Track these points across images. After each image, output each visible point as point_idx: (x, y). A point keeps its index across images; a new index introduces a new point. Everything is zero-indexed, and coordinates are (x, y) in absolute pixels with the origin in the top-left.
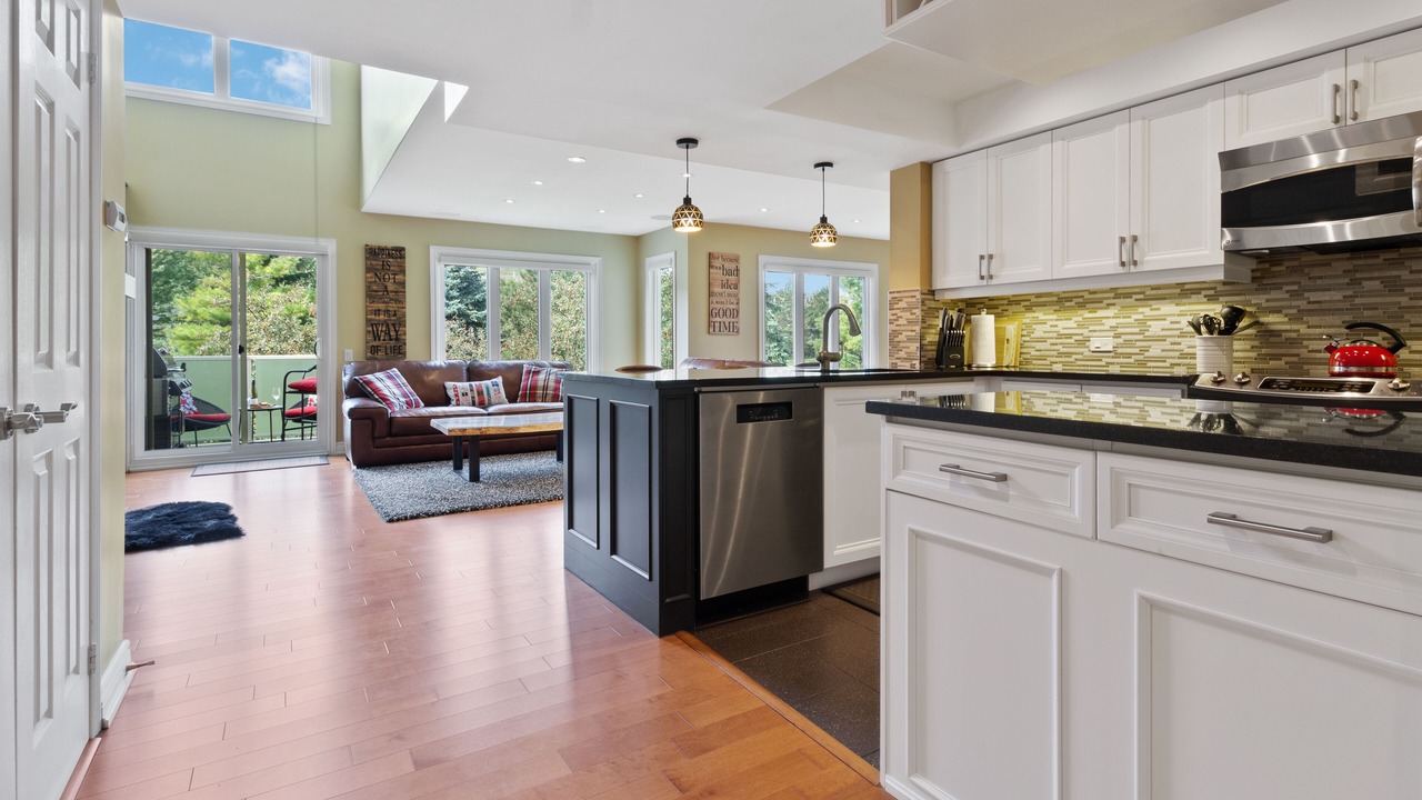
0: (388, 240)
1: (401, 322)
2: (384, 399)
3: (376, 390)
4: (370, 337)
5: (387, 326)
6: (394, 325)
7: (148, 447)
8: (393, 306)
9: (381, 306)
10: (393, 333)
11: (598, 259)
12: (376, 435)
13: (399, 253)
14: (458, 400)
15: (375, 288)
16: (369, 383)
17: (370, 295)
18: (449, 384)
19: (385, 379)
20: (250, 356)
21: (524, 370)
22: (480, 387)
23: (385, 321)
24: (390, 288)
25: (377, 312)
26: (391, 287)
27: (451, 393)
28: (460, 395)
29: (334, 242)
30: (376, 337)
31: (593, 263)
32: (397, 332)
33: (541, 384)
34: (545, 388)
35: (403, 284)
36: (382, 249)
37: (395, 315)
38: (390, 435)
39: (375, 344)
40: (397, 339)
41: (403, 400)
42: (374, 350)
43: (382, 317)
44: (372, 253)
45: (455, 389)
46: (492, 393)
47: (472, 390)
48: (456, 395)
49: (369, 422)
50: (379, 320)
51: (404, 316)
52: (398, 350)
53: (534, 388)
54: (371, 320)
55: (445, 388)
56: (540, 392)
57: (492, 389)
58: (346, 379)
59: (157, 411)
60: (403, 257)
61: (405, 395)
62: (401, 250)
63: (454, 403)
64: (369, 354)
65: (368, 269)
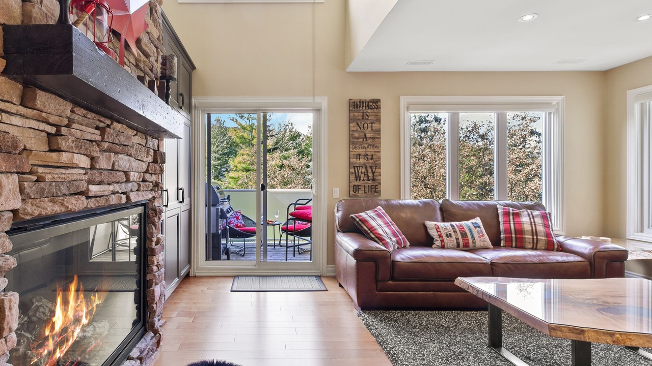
0: (366, 93)
1: (377, 165)
2: (380, 239)
3: (372, 229)
4: (353, 178)
5: (366, 168)
6: (371, 167)
7: (207, 258)
8: (370, 151)
9: (362, 151)
10: (370, 174)
11: (560, 98)
12: (380, 277)
13: (375, 104)
14: (442, 241)
15: (356, 135)
16: (364, 221)
17: (353, 141)
18: (430, 224)
19: (375, 217)
20: (268, 190)
21: (500, 211)
22: (461, 227)
23: (364, 164)
24: (368, 136)
25: (358, 156)
26: (369, 134)
27: (433, 233)
28: (444, 236)
29: (326, 99)
30: (358, 178)
31: (554, 103)
32: (373, 173)
33: (527, 227)
34: (534, 233)
35: (378, 131)
36: (362, 102)
37: (372, 159)
38: (392, 279)
39: (357, 183)
40: (374, 180)
41: (394, 239)
42: (356, 188)
43: (362, 161)
44: (355, 105)
45: (437, 229)
46: (476, 236)
47: (455, 232)
48: (440, 236)
49: (372, 264)
50: (359, 163)
51: (379, 159)
52: (375, 189)
53: (520, 232)
54: (353, 163)
55: (425, 227)
56: (528, 237)
57: (475, 231)
58: (339, 215)
59: (213, 230)
60: (378, 108)
61: (395, 235)
62: (377, 101)
63: (438, 243)
64: (352, 193)
65: (351, 120)
